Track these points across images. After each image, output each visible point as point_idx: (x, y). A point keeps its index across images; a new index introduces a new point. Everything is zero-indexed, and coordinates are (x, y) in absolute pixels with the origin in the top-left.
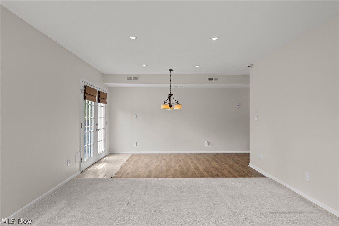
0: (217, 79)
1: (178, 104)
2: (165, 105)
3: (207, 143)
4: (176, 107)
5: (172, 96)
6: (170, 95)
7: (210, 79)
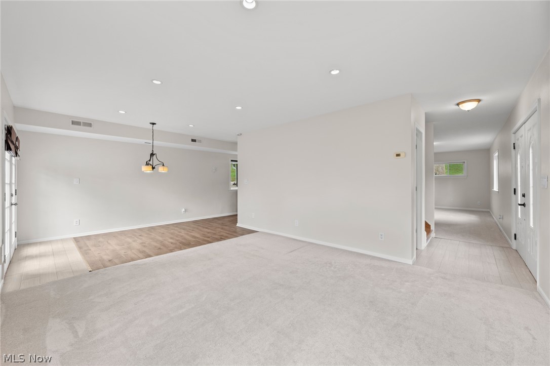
0: (200, 141)
1: (163, 165)
2: (147, 166)
3: (184, 210)
4: (161, 169)
5: (155, 156)
6: (152, 155)
7: (193, 140)
